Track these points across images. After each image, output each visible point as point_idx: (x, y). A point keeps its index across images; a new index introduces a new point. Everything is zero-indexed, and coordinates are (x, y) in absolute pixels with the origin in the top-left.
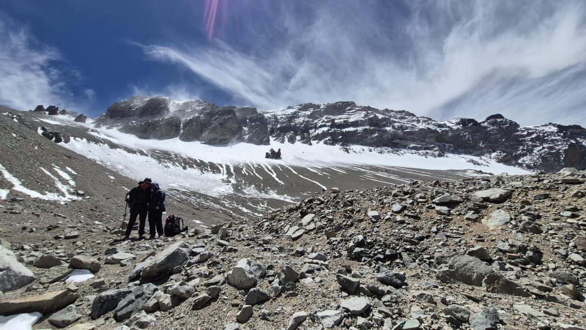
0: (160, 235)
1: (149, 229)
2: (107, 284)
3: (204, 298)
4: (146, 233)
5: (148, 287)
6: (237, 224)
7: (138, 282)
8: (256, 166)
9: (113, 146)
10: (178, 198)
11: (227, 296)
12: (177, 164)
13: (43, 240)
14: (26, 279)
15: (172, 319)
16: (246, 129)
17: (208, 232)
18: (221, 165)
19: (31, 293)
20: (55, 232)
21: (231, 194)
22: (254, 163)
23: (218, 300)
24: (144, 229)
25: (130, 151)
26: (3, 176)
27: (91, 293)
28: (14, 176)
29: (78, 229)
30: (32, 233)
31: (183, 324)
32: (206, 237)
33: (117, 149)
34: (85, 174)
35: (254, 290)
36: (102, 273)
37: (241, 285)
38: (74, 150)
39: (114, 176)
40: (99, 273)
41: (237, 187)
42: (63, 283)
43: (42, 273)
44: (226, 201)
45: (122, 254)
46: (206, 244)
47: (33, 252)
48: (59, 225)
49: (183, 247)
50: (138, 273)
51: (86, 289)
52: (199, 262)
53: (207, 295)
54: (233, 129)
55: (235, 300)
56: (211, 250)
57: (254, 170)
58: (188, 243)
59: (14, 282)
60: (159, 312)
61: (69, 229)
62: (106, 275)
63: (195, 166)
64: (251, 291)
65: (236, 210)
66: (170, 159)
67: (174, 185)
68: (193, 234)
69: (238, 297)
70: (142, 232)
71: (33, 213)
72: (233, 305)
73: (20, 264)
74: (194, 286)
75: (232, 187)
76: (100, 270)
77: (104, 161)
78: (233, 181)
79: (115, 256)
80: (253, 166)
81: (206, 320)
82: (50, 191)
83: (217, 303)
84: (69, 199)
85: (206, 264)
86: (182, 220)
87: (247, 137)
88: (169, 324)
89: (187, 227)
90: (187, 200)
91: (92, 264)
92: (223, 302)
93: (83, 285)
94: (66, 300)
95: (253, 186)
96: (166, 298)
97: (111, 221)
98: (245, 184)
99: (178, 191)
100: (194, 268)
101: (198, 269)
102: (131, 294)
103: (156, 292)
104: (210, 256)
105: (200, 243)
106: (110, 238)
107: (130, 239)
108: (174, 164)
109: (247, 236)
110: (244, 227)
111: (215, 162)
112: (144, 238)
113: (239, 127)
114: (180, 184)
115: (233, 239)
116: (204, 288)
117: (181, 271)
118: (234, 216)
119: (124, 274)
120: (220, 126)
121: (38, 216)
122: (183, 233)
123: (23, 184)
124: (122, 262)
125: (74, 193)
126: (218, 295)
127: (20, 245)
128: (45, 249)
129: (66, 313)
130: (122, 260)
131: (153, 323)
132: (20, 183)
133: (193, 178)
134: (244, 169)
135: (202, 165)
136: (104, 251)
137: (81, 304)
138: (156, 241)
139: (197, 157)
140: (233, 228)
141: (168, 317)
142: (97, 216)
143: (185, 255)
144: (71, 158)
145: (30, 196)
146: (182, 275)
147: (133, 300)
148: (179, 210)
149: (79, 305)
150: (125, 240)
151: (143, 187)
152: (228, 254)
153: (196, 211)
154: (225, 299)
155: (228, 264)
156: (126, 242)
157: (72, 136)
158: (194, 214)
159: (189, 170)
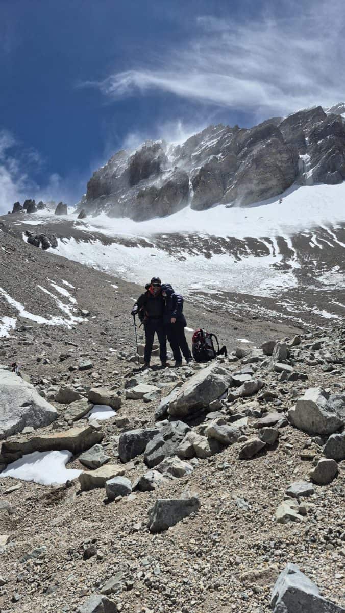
0: (188, 360)
1: (172, 353)
2: (132, 422)
3: (255, 444)
4: (170, 358)
5: (177, 425)
6: (310, 338)
7: (166, 421)
8: (336, 227)
9: (107, 241)
10: (206, 305)
11: (292, 444)
12: (195, 251)
13: (59, 373)
14: (51, 415)
15: (213, 469)
16: (306, 157)
17: (257, 352)
18: (268, 240)
19: (58, 429)
20: (68, 363)
21: (295, 289)
22: (333, 222)
23: (278, 448)
24: (166, 353)
25: (129, 243)
26: (7, 302)
27: (116, 433)
28: (16, 300)
29: (91, 358)
30: (47, 365)
31: (229, 477)
32: (256, 360)
33: (113, 244)
34: (84, 286)
35: (337, 437)
36: (124, 410)
37: (314, 429)
38: (65, 257)
39: (117, 284)
40: (121, 410)
41: (305, 275)
42: (86, 421)
43: (65, 409)
44: (288, 303)
45: (143, 387)
46: (255, 371)
47: (52, 386)
48: (70, 354)
49: (217, 373)
50: (165, 409)
51: (110, 428)
52: (246, 395)
53: (259, 440)
54: (279, 164)
55: (305, 450)
56: (263, 377)
57: (335, 236)
58: (227, 369)
59: (42, 418)
60: (196, 459)
61: (81, 358)
62: (129, 413)
63: (223, 250)
64: (332, 438)
65: (308, 316)
66: (184, 245)
67: (198, 286)
68: (235, 357)
69: (310, 446)
70: (164, 358)
71: (44, 343)
72: (304, 458)
73: (42, 399)
74: (240, 427)
75: (293, 276)
76: (122, 406)
77: (101, 264)
78: (294, 264)
79: (136, 389)
80: (332, 229)
81: (262, 475)
82: (54, 315)
83: (277, 452)
84: (75, 321)
85: (255, 398)
86: (216, 337)
87: (310, 173)
88: (209, 475)
89: (224, 348)
90: (221, 308)
91: (111, 398)
92: (286, 452)
93: (107, 423)
94: (92, 439)
95: (337, 268)
96: (202, 440)
97: (126, 346)
98: (319, 266)
99: (206, 294)
100: (238, 403)
101: (244, 405)
102: (158, 435)
103: (189, 433)
104: (261, 386)
105: (246, 368)
106: (127, 367)
107: (151, 367)
108: (191, 253)
109: (327, 355)
110: (323, 342)
111: (256, 235)
112: (168, 365)
113: (291, 157)
114: (207, 283)
115: (302, 361)
116: (255, 430)
117: (220, 408)
118: (306, 326)
119: (149, 412)
120: (254, 166)
121: (50, 345)
122: (220, 356)
123: (26, 309)
124: (144, 396)
125: (78, 313)
126: (277, 442)
127: (39, 379)
128: (63, 382)
129: (94, 453)
130: (144, 394)
131: (190, 472)
132: (24, 308)
133: (225, 271)
134: (314, 239)
135: (235, 246)
136: (123, 384)
137: (108, 445)
138: (185, 369)
139: (224, 233)
140: (303, 346)
141: (208, 466)
142: (109, 341)
143: (222, 385)
144: (65, 266)
145: (36, 322)
146: (223, 413)
147: (162, 441)
148: (211, 324)
149: (106, 445)
150: (145, 369)
151: (152, 292)
152: (291, 383)
153: (239, 323)
154: (288, 448)
155: (292, 398)
156: (146, 371)
157: (58, 237)
158: (236, 329)
159: (215, 257)
